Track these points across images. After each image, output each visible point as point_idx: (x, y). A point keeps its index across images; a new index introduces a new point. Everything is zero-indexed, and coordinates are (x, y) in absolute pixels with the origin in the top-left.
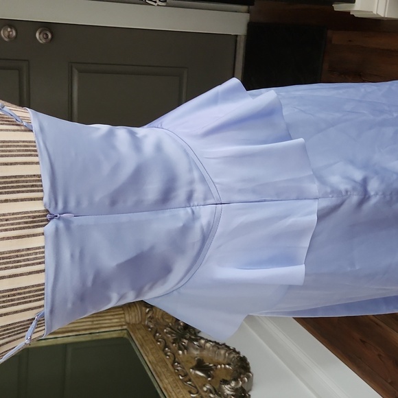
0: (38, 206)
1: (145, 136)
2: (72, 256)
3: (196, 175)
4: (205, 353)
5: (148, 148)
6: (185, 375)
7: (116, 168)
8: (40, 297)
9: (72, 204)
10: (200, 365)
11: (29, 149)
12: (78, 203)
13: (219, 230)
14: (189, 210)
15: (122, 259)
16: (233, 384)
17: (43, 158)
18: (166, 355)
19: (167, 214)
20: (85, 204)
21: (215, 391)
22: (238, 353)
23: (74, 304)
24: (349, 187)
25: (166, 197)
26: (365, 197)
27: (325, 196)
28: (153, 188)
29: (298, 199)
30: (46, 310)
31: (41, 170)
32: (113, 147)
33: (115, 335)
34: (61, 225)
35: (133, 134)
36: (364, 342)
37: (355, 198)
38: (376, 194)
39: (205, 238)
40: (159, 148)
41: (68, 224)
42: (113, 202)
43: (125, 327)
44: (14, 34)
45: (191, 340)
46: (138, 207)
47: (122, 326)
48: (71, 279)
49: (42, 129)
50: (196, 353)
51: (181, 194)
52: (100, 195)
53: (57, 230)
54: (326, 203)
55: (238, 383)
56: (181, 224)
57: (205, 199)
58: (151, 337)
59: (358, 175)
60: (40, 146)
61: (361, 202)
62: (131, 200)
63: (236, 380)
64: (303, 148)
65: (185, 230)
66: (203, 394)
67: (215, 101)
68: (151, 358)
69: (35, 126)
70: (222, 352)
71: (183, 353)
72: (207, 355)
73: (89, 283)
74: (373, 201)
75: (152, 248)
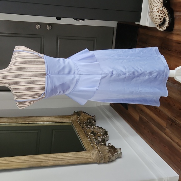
0: (45, 73)
1: (66, 60)
2: (50, 82)
3: (76, 69)
4: (95, 130)
5: (66, 63)
6: (88, 135)
7: (59, 66)
8: (44, 89)
9: (51, 73)
10: (93, 132)
11: (43, 62)
12: (52, 73)
13: (80, 80)
14: (74, 75)
15: (60, 84)
16: (101, 137)
17: (46, 64)
18: (83, 129)
19: (69, 76)
20: (53, 73)
21: (96, 139)
22: (105, 130)
23: (50, 91)
24: (108, 72)
25: (69, 73)
26: (112, 75)
27: (103, 74)
28: (67, 71)
29: (97, 74)
30: (45, 91)
31: (45, 66)
32: (59, 62)
33: (67, 124)
34: (49, 76)
35: (64, 60)
36: (145, 128)
37: (110, 75)
38: (115, 74)
39: (77, 81)
40: (69, 63)
41: (50, 76)
42: (59, 73)
43: (71, 122)
44: (40, 27)
45: (91, 126)
46: (63, 74)
47: (70, 121)
48: (50, 86)
49: (46, 59)
50: (92, 129)
51: (72, 72)
52: (56, 71)
53: (48, 77)
54: (103, 75)
55: (103, 137)
56: (72, 78)
57: (77, 73)
58: (79, 124)
59: (111, 70)
60: (45, 62)
61: (111, 76)
62: (62, 73)
63: (102, 136)
64: (99, 64)
65: (73, 79)
66: (92, 139)
67: (82, 53)
68: (78, 130)
69: (45, 58)
70: (100, 130)
71: (88, 129)
72: (95, 131)
73: (53, 88)
74: (114, 76)
75: (66, 82)
